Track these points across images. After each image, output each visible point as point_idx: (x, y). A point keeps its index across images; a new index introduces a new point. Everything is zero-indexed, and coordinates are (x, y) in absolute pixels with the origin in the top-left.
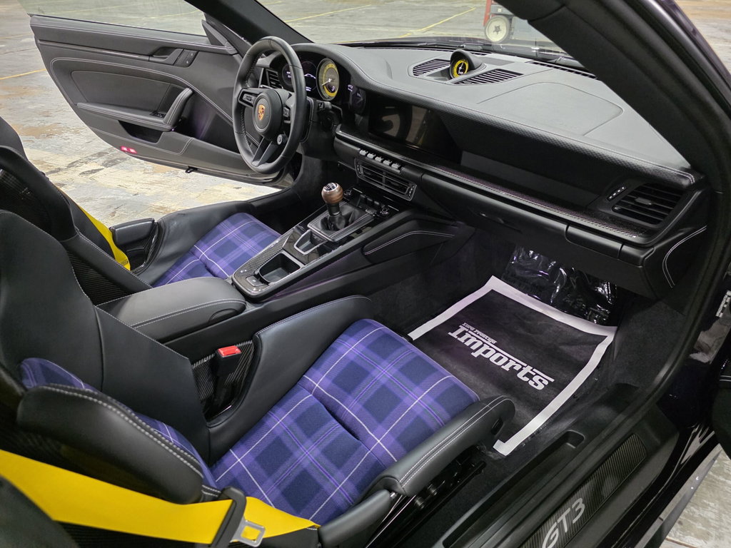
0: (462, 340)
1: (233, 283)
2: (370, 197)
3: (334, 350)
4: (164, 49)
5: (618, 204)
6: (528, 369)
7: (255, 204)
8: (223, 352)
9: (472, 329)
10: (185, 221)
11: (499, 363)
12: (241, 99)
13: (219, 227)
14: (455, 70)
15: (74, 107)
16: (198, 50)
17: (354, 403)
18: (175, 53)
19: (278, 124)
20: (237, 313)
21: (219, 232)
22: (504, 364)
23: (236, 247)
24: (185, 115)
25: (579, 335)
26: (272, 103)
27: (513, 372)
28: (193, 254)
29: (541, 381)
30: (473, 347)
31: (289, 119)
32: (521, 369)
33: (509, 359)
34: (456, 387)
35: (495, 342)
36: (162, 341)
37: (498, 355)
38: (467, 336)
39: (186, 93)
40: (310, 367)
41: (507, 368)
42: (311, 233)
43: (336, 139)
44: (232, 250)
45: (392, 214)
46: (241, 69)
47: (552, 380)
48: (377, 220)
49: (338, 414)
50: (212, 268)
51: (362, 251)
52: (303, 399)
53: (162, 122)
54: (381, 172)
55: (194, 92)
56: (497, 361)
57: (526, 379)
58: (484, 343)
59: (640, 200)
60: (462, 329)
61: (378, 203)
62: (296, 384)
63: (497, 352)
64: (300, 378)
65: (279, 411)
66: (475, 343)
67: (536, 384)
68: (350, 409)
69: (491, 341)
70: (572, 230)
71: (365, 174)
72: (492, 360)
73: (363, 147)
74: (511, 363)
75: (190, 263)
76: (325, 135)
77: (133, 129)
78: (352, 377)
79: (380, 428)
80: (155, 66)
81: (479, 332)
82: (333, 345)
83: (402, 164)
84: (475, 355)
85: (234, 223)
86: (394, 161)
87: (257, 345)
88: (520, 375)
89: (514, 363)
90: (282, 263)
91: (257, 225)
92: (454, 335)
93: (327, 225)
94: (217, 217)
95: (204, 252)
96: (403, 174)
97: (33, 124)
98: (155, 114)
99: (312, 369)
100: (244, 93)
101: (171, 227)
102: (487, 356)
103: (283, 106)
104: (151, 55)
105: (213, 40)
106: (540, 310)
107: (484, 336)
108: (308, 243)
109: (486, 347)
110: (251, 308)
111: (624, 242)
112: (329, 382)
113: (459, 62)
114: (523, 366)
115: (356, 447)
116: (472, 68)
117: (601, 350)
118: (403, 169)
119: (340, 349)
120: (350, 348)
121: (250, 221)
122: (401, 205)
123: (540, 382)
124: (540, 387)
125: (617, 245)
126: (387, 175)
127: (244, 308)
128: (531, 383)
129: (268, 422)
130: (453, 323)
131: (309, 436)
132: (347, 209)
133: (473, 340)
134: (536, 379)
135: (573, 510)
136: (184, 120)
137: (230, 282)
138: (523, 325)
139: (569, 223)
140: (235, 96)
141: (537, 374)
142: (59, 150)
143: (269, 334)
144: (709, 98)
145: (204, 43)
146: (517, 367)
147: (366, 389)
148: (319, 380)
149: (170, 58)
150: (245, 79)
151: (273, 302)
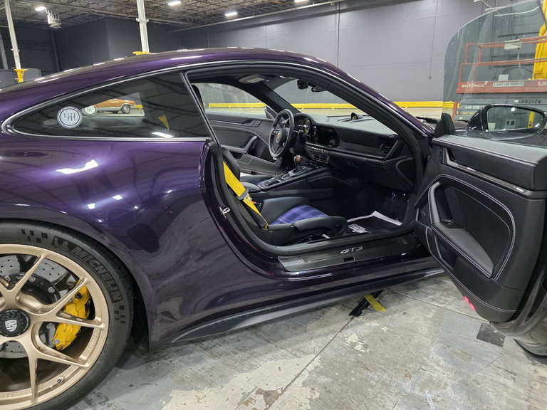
4: (249, 121)
12: (273, 133)
16: (262, 121)
18: (253, 122)
19: (283, 140)
20: (257, 192)
24: (253, 148)
26: (283, 132)
31: (287, 136)
39: (255, 137)
40: (281, 216)
42: (289, 174)
48: (313, 170)
51: (307, 180)
53: (243, 150)
55: (258, 137)
60: (353, 225)
66: (356, 228)
70: (367, 159)
73: (313, 146)
80: (244, 128)
86: (322, 148)
87: (263, 203)
93: (295, 172)
96: (324, 153)
98: (241, 147)
100: (274, 130)
103: (286, 133)
104: (243, 123)
105: (267, 116)
111: (380, 159)
116: (358, 119)
118: (325, 151)
119: (292, 211)
122: (324, 165)
125: (378, 161)
126: (321, 155)
127: (260, 191)
139: (367, 157)
140: (271, 133)
143: (267, 201)
144: (377, 106)
145: (265, 118)
149: (251, 124)
150: (275, 126)
151: (271, 193)
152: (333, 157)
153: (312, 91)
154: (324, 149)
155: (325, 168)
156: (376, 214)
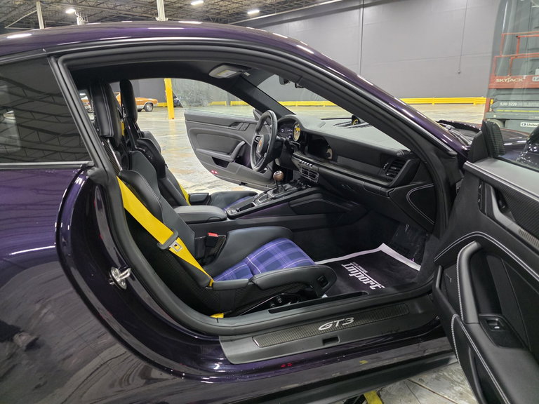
3: (263, 247)
4: (236, 123)
5: (388, 172)
8: (211, 235)
9: (357, 265)
11: (363, 281)
12: (255, 139)
15: (195, 150)
16: (250, 123)
17: (262, 266)
18: (241, 124)
20: (221, 220)
24: (241, 154)
30: (352, 272)
33: (370, 279)
36: (188, 223)
37: (364, 277)
38: (351, 267)
39: (243, 143)
40: (250, 254)
41: (366, 283)
42: (268, 195)
43: (293, 156)
45: (307, 187)
51: (289, 205)
52: (243, 265)
53: (229, 158)
54: (308, 170)
55: (246, 143)
58: (359, 271)
60: (351, 264)
62: (242, 260)
64: (245, 258)
65: (230, 269)
66: (354, 270)
68: (259, 269)
69: (365, 271)
70: (365, 184)
71: (302, 172)
72: (360, 279)
74: (370, 282)
76: (289, 156)
77: (218, 162)
78: (265, 257)
79: (266, 272)
80: (231, 131)
81: (360, 267)
84: (352, 276)
86: (310, 162)
87: (227, 237)
88: (372, 287)
97: (183, 169)
98: (228, 154)
100: (257, 136)
102: (358, 277)
104: (230, 126)
106: (404, 262)
107: (362, 269)
109: (359, 273)
110: (228, 220)
111: (382, 186)
112: (255, 259)
114: (376, 284)
118: (313, 166)
120: (270, 247)
122: (313, 185)
126: (310, 171)
127: (225, 219)
130: (347, 261)
136: (240, 157)
138: (389, 267)
139: (365, 181)
142: (190, 180)
143: (233, 233)
146: (372, 284)
147: (269, 261)
148: (251, 259)
149: (238, 127)
150: (258, 131)
151: (240, 221)
152: (323, 175)
153: (296, 87)
154: (313, 164)
155: (313, 189)
156: (384, 248)
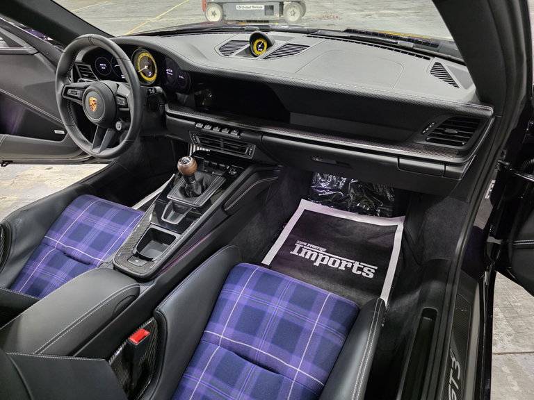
0: (302, 255)
1: (115, 268)
2: (215, 161)
3: (226, 300)
5: (430, 135)
6: (357, 264)
7: (88, 183)
8: (133, 339)
9: (305, 244)
10: (29, 216)
11: (336, 266)
12: (66, 93)
13: (65, 213)
14: (255, 48)
17: (262, 342)
19: (113, 112)
20: (135, 297)
21: (67, 218)
22: (340, 265)
23: (90, 228)
25: (378, 229)
26: (103, 95)
27: (349, 270)
28: (47, 245)
29: (369, 270)
30: (313, 259)
31: (127, 106)
32: (353, 266)
33: (341, 260)
34: (339, 302)
35: (325, 250)
36: (71, 354)
37: (332, 260)
38: (304, 251)
40: (208, 322)
41: (342, 268)
42: (174, 203)
43: (168, 117)
44: (88, 232)
45: (239, 172)
46: (60, 67)
47: (376, 268)
48: (229, 180)
49: (251, 356)
50: (73, 254)
51: (223, 208)
52: (213, 354)
54: (219, 139)
56: (333, 264)
57: (359, 273)
58: (318, 253)
59: (447, 130)
60: (298, 246)
61: (223, 166)
62: (200, 340)
63: (330, 257)
64: (203, 334)
65: (195, 371)
66: (312, 254)
67: (368, 274)
68: (261, 349)
69: (322, 250)
70: (402, 161)
71: (201, 142)
72: (330, 264)
73: (197, 121)
74: (344, 263)
75: (47, 253)
76: (154, 115)
78: (251, 321)
79: (294, 357)
81: (311, 245)
82: (222, 296)
83: (240, 131)
84: (317, 264)
85: (79, 207)
86: (231, 129)
87: (160, 321)
88: (354, 271)
89: (346, 263)
90: (153, 236)
91: (103, 204)
92: (295, 252)
93: (185, 192)
94: (60, 204)
95: (58, 240)
96: (243, 139)
99: (211, 324)
100: (67, 88)
101: (17, 225)
102: (325, 262)
103: (116, 95)
105: (10, 43)
106: (344, 217)
107: (316, 247)
108: (172, 212)
109: (321, 256)
110: (145, 289)
111: (446, 164)
112: (231, 331)
113: (257, 41)
114: (353, 263)
115: (280, 382)
116: (270, 45)
117: (398, 236)
118: (242, 134)
119: (231, 298)
120: (239, 295)
121: (94, 202)
123: (369, 272)
124: (371, 276)
125: (441, 167)
126: (224, 140)
128: (364, 274)
129: (189, 385)
130: (289, 244)
131: (233, 385)
132: (198, 176)
133: (310, 253)
134: (365, 270)
135: (454, 369)
137: (112, 267)
138: (338, 231)
139: (399, 156)
140: (58, 93)
141: (365, 266)
146: (349, 265)
147: (269, 327)
148: (222, 332)
150: (65, 75)
151: (163, 277)
156: (308, 206)
